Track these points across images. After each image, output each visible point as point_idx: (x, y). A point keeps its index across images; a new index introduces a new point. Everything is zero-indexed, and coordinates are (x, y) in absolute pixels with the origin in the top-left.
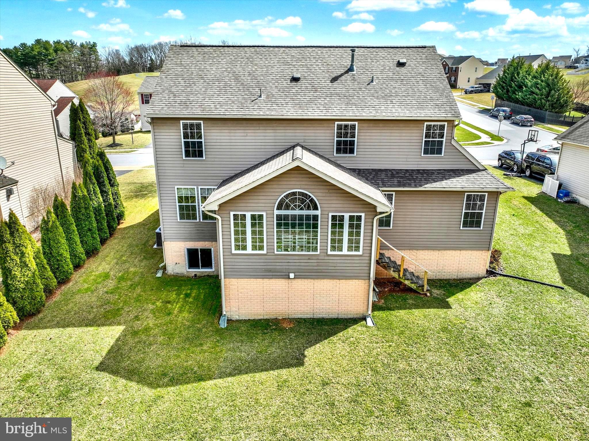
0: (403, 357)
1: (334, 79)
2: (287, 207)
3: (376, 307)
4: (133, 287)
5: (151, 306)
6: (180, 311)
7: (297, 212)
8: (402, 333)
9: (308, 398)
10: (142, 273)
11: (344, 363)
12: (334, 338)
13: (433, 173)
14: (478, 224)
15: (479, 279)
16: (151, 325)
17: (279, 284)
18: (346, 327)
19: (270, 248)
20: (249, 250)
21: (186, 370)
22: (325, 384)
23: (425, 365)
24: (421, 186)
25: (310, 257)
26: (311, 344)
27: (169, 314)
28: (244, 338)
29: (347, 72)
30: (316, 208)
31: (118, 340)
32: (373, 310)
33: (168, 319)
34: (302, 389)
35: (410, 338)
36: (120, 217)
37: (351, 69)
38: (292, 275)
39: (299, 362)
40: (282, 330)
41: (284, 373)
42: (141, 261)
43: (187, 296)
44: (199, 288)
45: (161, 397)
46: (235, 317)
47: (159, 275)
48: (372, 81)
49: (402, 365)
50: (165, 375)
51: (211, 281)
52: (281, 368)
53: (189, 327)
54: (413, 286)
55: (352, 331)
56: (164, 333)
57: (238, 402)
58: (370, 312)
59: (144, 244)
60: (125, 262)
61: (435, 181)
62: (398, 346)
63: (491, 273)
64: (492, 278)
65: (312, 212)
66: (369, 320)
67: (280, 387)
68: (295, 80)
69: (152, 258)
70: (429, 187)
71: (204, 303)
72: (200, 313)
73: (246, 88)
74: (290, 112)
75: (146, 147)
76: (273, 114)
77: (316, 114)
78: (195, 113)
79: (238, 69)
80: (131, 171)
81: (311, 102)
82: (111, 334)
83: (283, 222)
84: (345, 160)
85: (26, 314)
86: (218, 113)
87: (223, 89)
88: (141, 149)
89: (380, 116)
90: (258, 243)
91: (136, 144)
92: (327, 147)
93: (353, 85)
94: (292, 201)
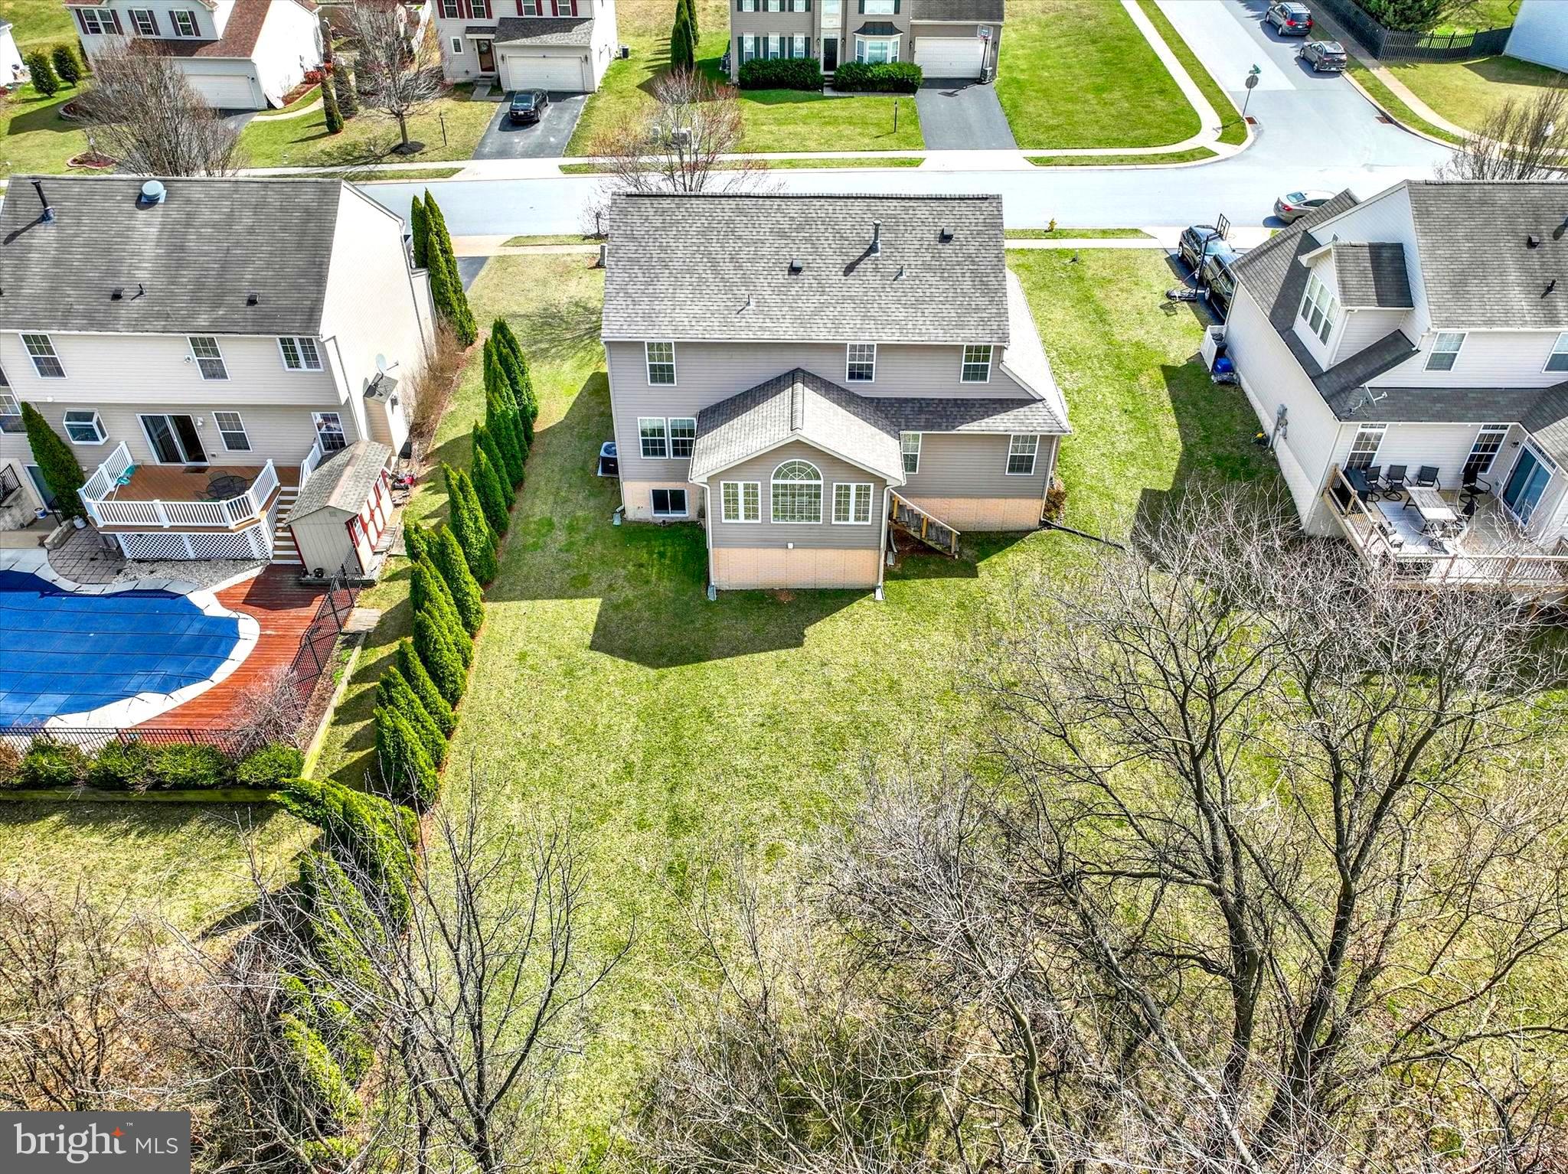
0: (906, 637)
1: (850, 269)
2: (785, 477)
3: (889, 575)
4: (589, 541)
5: (623, 572)
6: (659, 579)
7: (797, 482)
8: (912, 608)
9: (806, 678)
10: (594, 518)
11: (845, 643)
12: (837, 615)
13: (973, 405)
14: (1029, 470)
15: (1029, 532)
16: (630, 597)
17: (778, 553)
18: (852, 601)
19: (766, 518)
20: (742, 520)
21: (683, 650)
22: (824, 665)
23: (928, 646)
24: (953, 428)
25: (811, 527)
26: (812, 621)
27: (647, 582)
28: (738, 614)
29: (867, 254)
30: (818, 478)
31: (599, 616)
32: (885, 580)
33: (646, 588)
34: (801, 670)
35: (919, 615)
36: (534, 415)
37: (873, 249)
38: (790, 546)
39: (799, 643)
40: (779, 605)
41: (783, 654)
42: (586, 498)
43: (662, 555)
44: (673, 544)
45: (664, 677)
46: (725, 587)
47: (617, 522)
48: (901, 274)
49: (904, 645)
50: (662, 655)
51: (686, 531)
52: (780, 648)
53: (674, 601)
54: (938, 547)
55: (858, 607)
56: (649, 607)
57: (739, 681)
58: (880, 583)
59: (582, 469)
60: (566, 501)
61: (974, 420)
62: (904, 624)
63: (1046, 525)
64: (1045, 531)
65: (814, 482)
66: (878, 591)
67: (778, 668)
68: (795, 270)
69: (601, 493)
70: (965, 429)
71: (684, 566)
72: (683, 582)
73: (728, 286)
74: (788, 333)
75: (478, 155)
76: (766, 337)
77: (822, 336)
78: (664, 334)
79: (715, 247)
80: (485, 259)
81: (815, 313)
82: (590, 608)
83: (781, 492)
84: (860, 387)
85: (484, 583)
86: (695, 335)
87: (697, 290)
88: (471, 166)
89: (905, 340)
90: (752, 512)
91: (451, 143)
92: (836, 371)
93: (874, 281)
94: (791, 471)
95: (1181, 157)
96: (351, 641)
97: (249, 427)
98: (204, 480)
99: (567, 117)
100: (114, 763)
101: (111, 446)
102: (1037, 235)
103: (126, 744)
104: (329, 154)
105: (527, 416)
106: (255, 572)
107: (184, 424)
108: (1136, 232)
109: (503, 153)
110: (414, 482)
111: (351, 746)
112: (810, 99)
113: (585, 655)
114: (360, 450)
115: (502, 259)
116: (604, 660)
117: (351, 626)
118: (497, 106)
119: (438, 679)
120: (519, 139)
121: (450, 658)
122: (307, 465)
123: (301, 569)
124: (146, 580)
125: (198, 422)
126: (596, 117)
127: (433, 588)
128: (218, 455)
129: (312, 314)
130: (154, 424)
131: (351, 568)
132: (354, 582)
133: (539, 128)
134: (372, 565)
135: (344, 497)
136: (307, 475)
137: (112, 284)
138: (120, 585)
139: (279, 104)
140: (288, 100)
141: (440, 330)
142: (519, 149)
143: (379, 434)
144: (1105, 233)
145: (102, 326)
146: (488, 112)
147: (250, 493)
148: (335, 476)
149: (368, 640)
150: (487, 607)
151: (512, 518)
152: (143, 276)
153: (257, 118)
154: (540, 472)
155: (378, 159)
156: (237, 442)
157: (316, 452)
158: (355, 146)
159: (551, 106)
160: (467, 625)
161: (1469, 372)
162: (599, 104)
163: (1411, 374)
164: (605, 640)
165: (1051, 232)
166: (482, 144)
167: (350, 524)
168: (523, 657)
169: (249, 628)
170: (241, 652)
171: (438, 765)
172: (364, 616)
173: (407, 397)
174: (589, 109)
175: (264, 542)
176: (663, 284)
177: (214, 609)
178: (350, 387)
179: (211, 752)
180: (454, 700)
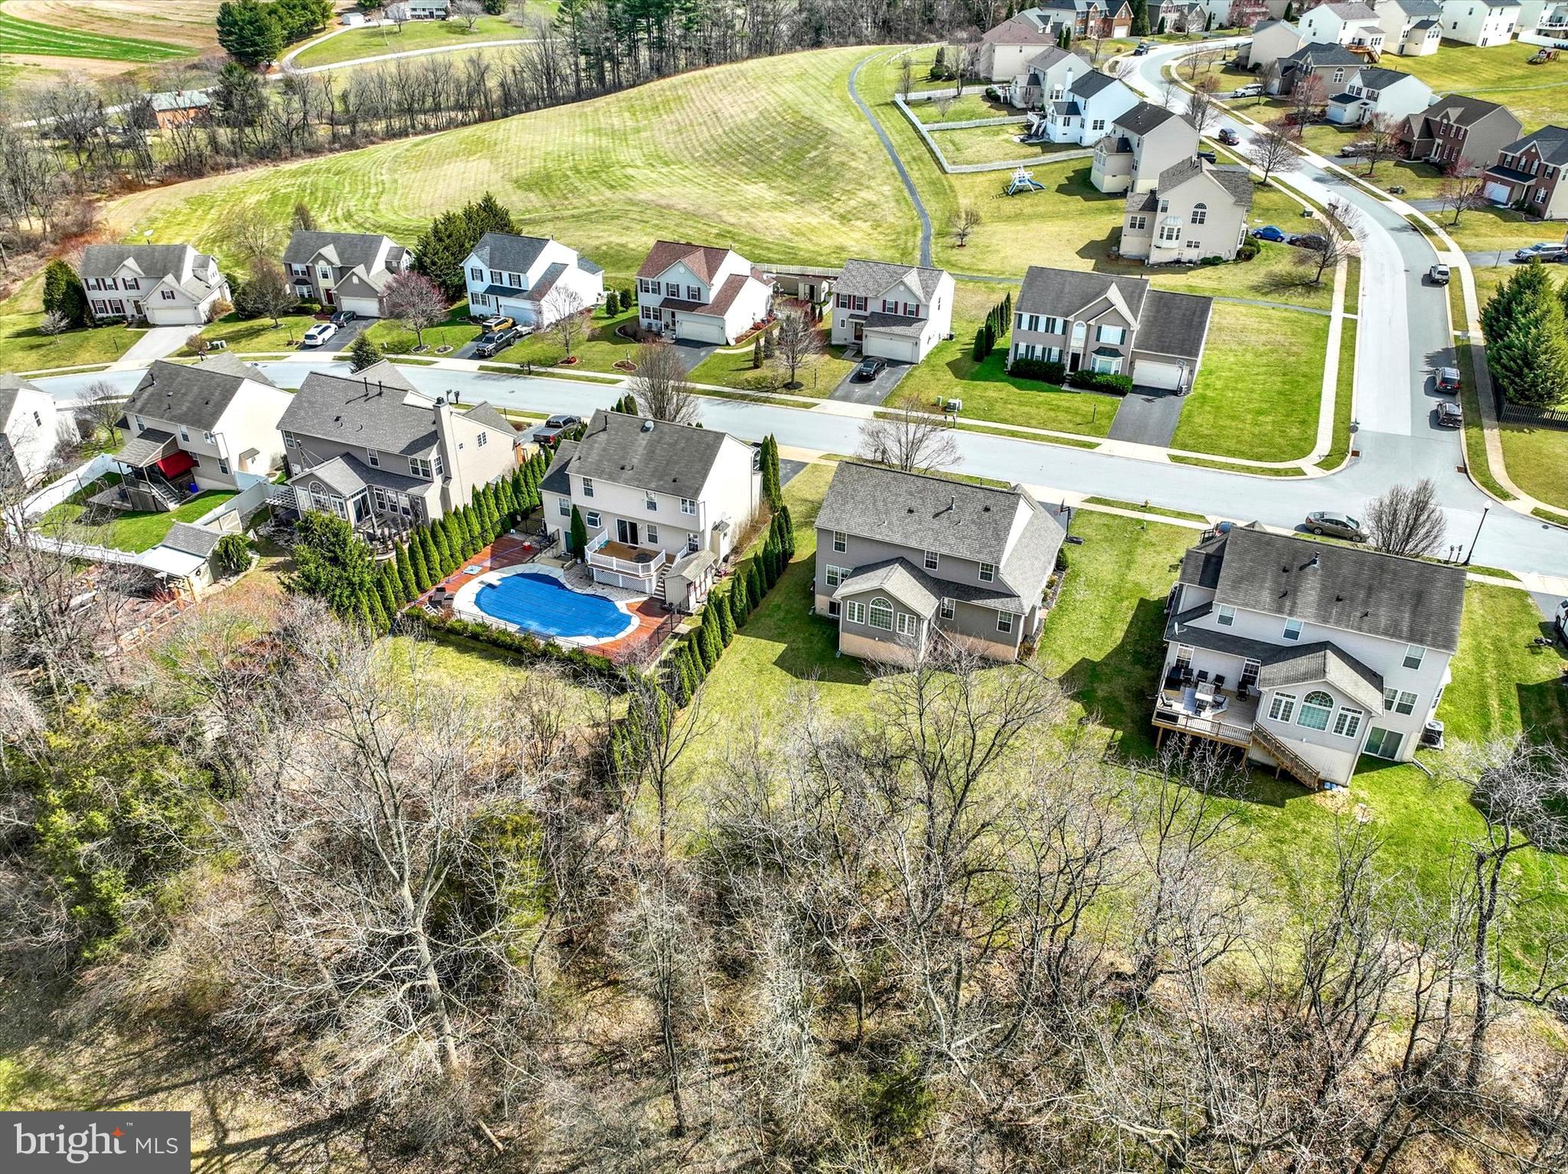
1: (936, 515)
2: (876, 605)
4: (794, 619)
5: (802, 635)
6: (817, 642)
7: (881, 608)
10: (798, 609)
12: (891, 677)
13: (984, 592)
14: (1008, 630)
15: (1009, 664)
16: (799, 646)
17: (871, 641)
19: (866, 623)
20: (855, 621)
24: (970, 600)
25: (884, 631)
26: (878, 677)
27: (812, 642)
28: (845, 665)
29: (947, 510)
30: (891, 608)
31: (784, 651)
33: (809, 645)
34: (861, 695)
36: (792, 554)
37: (950, 508)
38: (877, 639)
41: (857, 687)
42: (799, 600)
43: (824, 633)
44: (828, 627)
45: (800, 683)
46: (843, 652)
47: (809, 613)
48: (960, 522)
50: (804, 674)
51: (834, 623)
52: (857, 684)
53: (820, 653)
57: (831, 692)
60: (790, 598)
61: (980, 599)
63: (1018, 662)
64: (1017, 665)
65: (889, 610)
67: (852, 692)
68: (911, 511)
69: (805, 598)
70: (975, 602)
72: (826, 646)
73: (878, 512)
74: (897, 539)
75: (831, 397)
76: (887, 539)
77: (913, 544)
78: (843, 528)
79: (878, 493)
80: (805, 464)
81: (914, 533)
82: (781, 647)
83: (874, 613)
84: (930, 571)
85: (739, 626)
86: (857, 532)
87: (863, 513)
88: (824, 402)
89: (951, 554)
90: (860, 618)
91: (819, 386)
92: (920, 562)
93: (946, 523)
94: (879, 602)
95: (1277, 472)
96: (675, 636)
97: (661, 535)
98: (635, 553)
99: (893, 379)
100: (573, 656)
101: (602, 530)
102: (1133, 507)
103: (580, 652)
104: (749, 382)
105: (788, 554)
106: (644, 599)
107: (633, 526)
108: (1202, 517)
109: (846, 398)
110: (726, 574)
111: (662, 676)
112: (1051, 391)
113: (770, 666)
114: (702, 553)
115: (815, 466)
116: (777, 670)
117: (676, 630)
118: (855, 365)
119: (704, 658)
120: (859, 390)
121: (711, 650)
122: (679, 556)
123: (664, 602)
124: (600, 592)
125: (639, 527)
126: (911, 382)
127: (712, 618)
128: (644, 543)
129: (697, 491)
130: (621, 523)
131: (684, 605)
132: (684, 612)
133: (874, 383)
134: (694, 606)
135: (688, 573)
136: (678, 560)
137: (622, 463)
138: (589, 591)
139: (732, 342)
140: (738, 340)
141: (762, 502)
142: (856, 396)
143: (715, 548)
144: (1180, 515)
145: (614, 480)
146: (849, 366)
147: (652, 563)
148: (689, 563)
149: (682, 637)
150: (736, 637)
151: (762, 602)
152: (635, 461)
153: (719, 351)
154: (785, 582)
155: (774, 390)
156: (653, 539)
157: (685, 550)
158: (765, 379)
159: (887, 369)
160: (724, 640)
161: (1239, 628)
162: (916, 373)
163: (1208, 623)
164: (781, 662)
165: (1145, 508)
166: (836, 390)
167: (689, 585)
168: (743, 660)
169: (636, 621)
170: (630, 629)
171: (693, 692)
172: (684, 628)
173: (734, 532)
174: (909, 375)
175: (652, 586)
176: (849, 506)
177: (624, 610)
178: (706, 524)
179: (609, 661)
180: (708, 669)
